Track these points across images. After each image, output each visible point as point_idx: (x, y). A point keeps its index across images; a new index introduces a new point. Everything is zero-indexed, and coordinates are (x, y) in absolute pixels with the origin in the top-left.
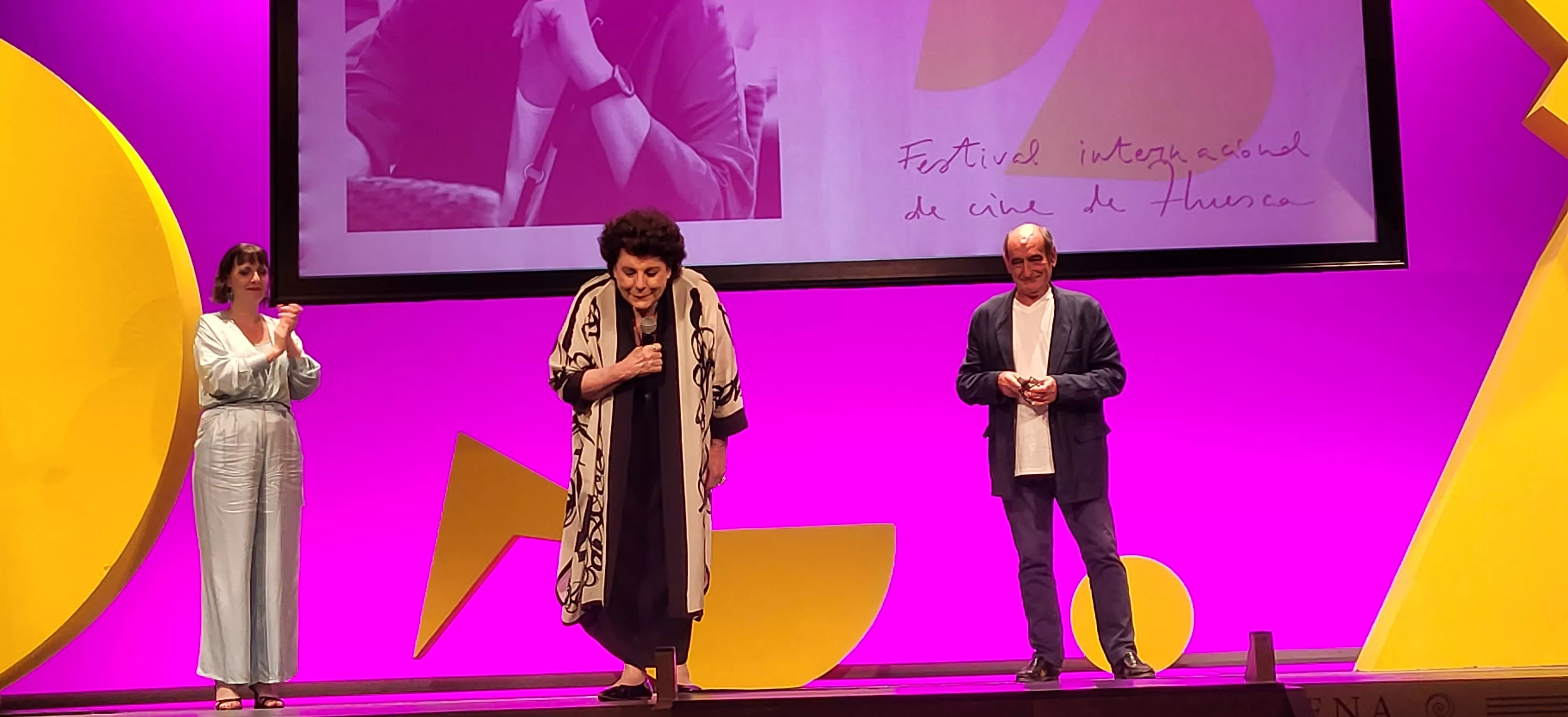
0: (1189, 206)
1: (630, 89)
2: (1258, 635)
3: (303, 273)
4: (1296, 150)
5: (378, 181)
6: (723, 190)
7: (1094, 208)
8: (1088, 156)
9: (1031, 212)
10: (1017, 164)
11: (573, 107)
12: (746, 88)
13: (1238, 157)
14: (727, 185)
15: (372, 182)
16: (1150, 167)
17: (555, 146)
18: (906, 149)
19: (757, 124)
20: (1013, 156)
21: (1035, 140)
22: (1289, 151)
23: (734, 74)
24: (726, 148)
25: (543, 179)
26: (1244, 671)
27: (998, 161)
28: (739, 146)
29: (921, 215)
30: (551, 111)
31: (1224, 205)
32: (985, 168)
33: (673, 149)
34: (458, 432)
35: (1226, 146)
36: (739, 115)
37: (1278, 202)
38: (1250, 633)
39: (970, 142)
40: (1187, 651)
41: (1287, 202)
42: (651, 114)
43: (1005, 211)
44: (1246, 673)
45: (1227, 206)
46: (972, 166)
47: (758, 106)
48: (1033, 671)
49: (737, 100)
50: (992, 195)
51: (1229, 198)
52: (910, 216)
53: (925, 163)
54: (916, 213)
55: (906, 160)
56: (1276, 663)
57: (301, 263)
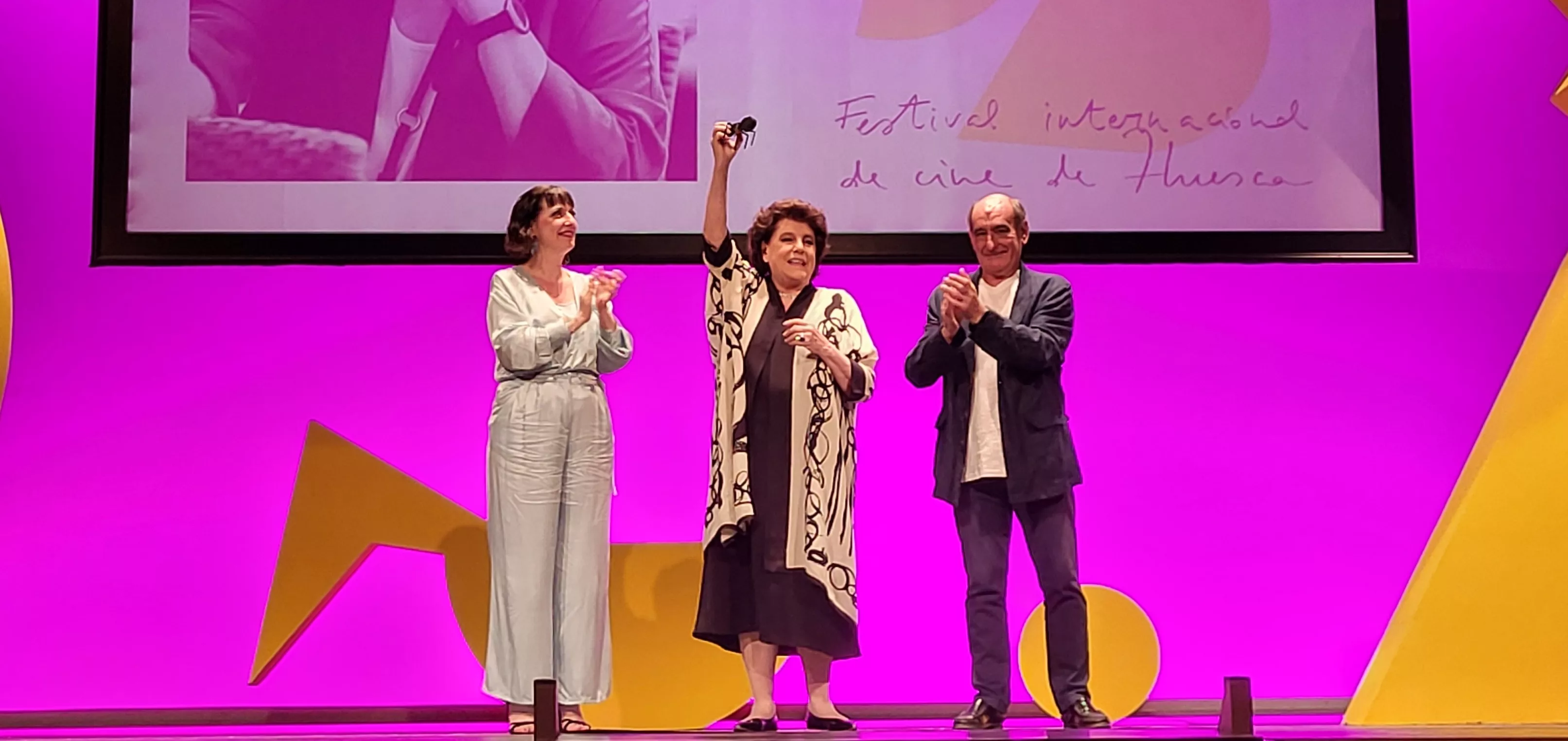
0: (1169, 182)
1: (525, 25)
2: (1234, 682)
3: (132, 227)
4: (1293, 122)
5: (224, 122)
6: (630, 146)
7: (1059, 181)
8: (1054, 123)
9: (987, 183)
10: (973, 127)
11: (457, 43)
12: (661, 28)
13: (1226, 127)
14: (634, 140)
15: (217, 124)
16: (1124, 135)
17: (435, 88)
18: (844, 106)
19: (671, 71)
20: (968, 118)
21: (993, 101)
22: (1286, 122)
23: (646, 12)
24: (636, 97)
25: (418, 127)
26: (1217, 721)
27: (951, 122)
28: (651, 97)
29: (859, 183)
30: (432, 46)
31: (1209, 183)
32: (935, 130)
33: (573, 96)
34: (312, 420)
35: (1213, 115)
36: (651, 59)
37: (1270, 181)
38: (1226, 679)
39: (919, 100)
40: (1152, 697)
41: (1281, 182)
42: (549, 55)
43: (957, 181)
44: (1219, 724)
45: (1212, 184)
46: (920, 128)
47: (675, 50)
48: (974, 716)
49: (648, 43)
50: (942, 162)
51: (1214, 175)
52: (846, 184)
53: (865, 122)
54: (854, 180)
55: (844, 119)
56: (1254, 713)
57: (130, 216)
